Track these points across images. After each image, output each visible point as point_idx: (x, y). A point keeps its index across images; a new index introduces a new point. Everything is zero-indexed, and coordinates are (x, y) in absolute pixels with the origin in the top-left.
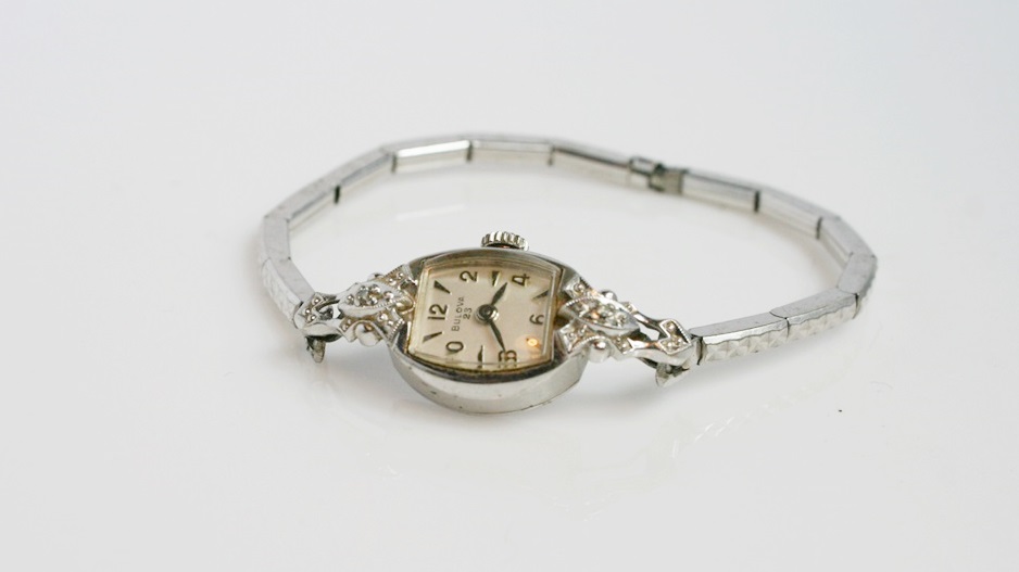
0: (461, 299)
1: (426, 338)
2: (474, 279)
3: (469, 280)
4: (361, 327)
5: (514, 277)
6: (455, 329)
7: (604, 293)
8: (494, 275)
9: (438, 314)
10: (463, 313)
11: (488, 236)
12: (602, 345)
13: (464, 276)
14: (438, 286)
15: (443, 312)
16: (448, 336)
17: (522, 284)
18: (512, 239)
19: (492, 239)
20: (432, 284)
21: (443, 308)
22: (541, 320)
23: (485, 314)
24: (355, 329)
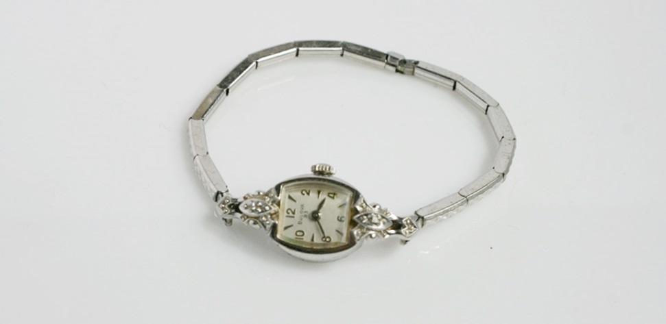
0: (302, 206)
1: (286, 228)
2: (308, 194)
3: (306, 194)
4: (251, 222)
5: (329, 193)
6: (300, 223)
7: (374, 206)
8: (319, 192)
9: (291, 214)
10: (303, 214)
11: (315, 167)
12: (374, 236)
13: (304, 192)
14: (290, 197)
15: (294, 213)
16: (297, 227)
17: (333, 198)
18: (327, 169)
19: (317, 169)
20: (287, 197)
21: (293, 210)
22: (343, 219)
23: (315, 217)
24: (248, 221)
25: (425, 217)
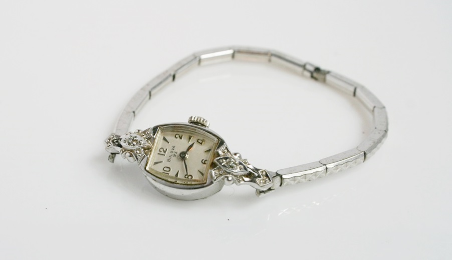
0: (174, 147)
1: (156, 163)
2: (181, 138)
3: (178, 138)
4: (128, 154)
5: (198, 140)
6: (169, 161)
7: (235, 154)
8: (190, 138)
9: (162, 153)
10: (173, 154)
11: (191, 117)
12: (230, 179)
13: (177, 136)
14: (165, 139)
15: (165, 152)
16: (165, 163)
17: (201, 144)
18: (202, 121)
19: (193, 119)
20: (162, 137)
21: (165, 150)
22: (206, 162)
23: (182, 156)
24: (126, 154)
25: (283, 177)
